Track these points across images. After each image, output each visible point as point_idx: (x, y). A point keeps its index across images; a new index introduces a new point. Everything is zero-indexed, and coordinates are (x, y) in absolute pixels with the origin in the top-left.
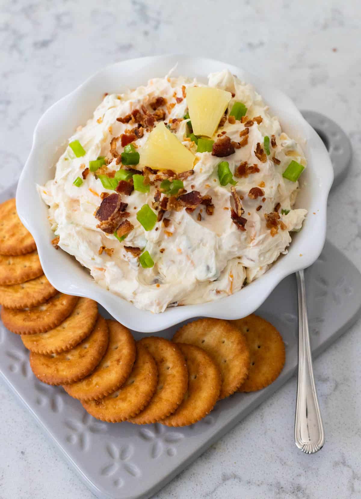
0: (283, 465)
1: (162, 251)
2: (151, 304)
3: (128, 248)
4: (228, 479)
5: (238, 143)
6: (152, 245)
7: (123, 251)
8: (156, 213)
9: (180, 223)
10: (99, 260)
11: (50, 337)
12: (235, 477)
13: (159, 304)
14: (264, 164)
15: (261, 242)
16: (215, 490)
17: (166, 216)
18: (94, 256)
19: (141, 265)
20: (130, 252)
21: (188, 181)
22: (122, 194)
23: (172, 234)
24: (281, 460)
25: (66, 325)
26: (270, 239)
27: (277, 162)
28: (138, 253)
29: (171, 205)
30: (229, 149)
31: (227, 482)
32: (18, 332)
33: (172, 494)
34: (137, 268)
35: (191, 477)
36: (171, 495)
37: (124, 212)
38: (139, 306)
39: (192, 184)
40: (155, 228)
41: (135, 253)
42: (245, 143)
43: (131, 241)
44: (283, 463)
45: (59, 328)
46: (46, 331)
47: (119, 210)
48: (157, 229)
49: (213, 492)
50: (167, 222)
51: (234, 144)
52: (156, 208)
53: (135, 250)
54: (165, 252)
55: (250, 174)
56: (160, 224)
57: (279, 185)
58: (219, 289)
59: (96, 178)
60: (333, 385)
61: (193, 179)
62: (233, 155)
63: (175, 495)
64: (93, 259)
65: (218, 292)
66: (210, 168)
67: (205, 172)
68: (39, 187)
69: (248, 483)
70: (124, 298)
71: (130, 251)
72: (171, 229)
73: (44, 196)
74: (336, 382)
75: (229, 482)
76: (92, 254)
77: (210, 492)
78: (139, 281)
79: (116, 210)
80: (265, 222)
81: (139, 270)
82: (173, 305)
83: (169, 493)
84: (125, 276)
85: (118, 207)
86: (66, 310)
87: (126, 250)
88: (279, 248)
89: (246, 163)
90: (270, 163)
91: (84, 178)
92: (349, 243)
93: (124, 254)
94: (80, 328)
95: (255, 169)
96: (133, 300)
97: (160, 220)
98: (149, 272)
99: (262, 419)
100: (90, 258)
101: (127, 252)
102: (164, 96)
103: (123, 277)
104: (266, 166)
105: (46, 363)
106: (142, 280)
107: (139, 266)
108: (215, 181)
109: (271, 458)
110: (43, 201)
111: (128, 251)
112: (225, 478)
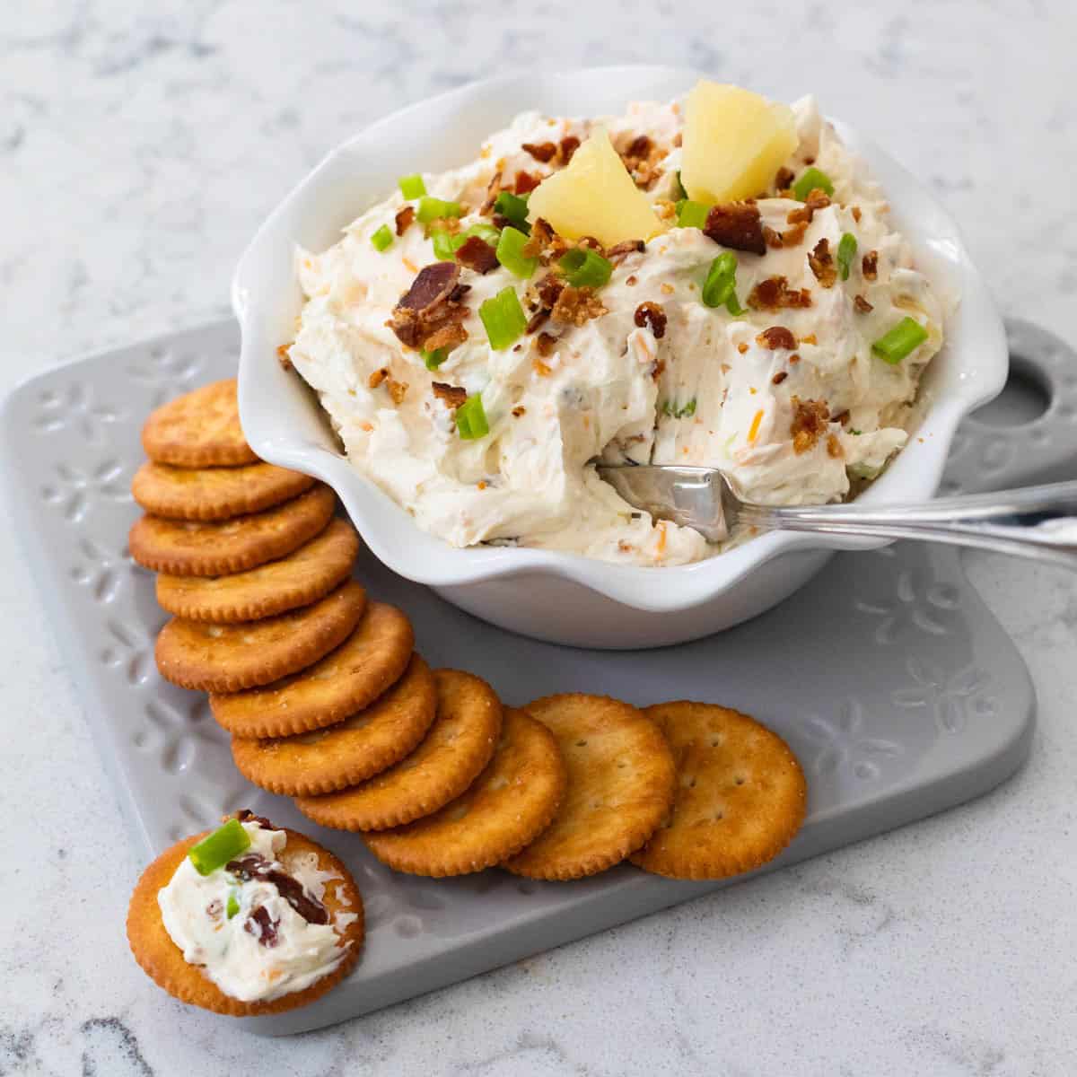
0: (683, 1055)
1: (518, 413)
2: (452, 520)
3: (441, 389)
4: (532, 1047)
5: (780, 235)
6: (499, 392)
7: (429, 394)
8: (529, 316)
9: (577, 355)
10: (364, 395)
11: (221, 588)
12: (552, 1046)
13: (468, 523)
14: (825, 292)
15: (764, 458)
16: (490, 1061)
17: (549, 328)
18: (355, 386)
19: (457, 431)
20: (444, 397)
21: (628, 265)
22: (467, 268)
23: (549, 370)
24: (684, 1042)
25: (266, 573)
26: (791, 459)
27: (862, 306)
28: (459, 402)
29: (564, 309)
30: (748, 235)
31: (527, 1052)
32: (152, 563)
33: (378, 1038)
34: (446, 436)
35: (442, 1017)
36: (376, 1041)
37: (457, 305)
38: (423, 523)
39: (634, 275)
40: (516, 345)
41: (453, 402)
42: (795, 239)
43: (453, 372)
44: (685, 1051)
45: (247, 576)
46: (215, 576)
47: (447, 299)
48: (518, 348)
49: (485, 1064)
50: (546, 344)
51: (769, 232)
52: (533, 308)
53: (454, 394)
54: (522, 418)
55: (786, 307)
56: (529, 341)
57: (854, 361)
58: (626, 543)
59: (426, 238)
60: (880, 916)
61: (638, 264)
62: (758, 258)
63: (385, 1043)
64: (353, 393)
65: (624, 548)
66: (688, 255)
67: (672, 257)
68: (301, 254)
69: (579, 1070)
70: (397, 501)
71: (444, 395)
72: (553, 361)
73: (305, 274)
74: (891, 911)
75: (531, 1055)
76: (352, 379)
77: (476, 1063)
78: (442, 467)
79: (442, 295)
80: (789, 419)
81: (449, 442)
82: (506, 542)
83: (374, 1037)
84: (413, 448)
85: (449, 290)
86: (279, 540)
87: (435, 393)
88: (809, 491)
89: (782, 280)
90: (841, 295)
91: (400, 232)
92: (1035, 628)
93: (427, 400)
94: (295, 581)
95: (802, 301)
96: (414, 506)
97: (530, 331)
98: (474, 454)
99: (670, 940)
100: (345, 388)
101: (437, 397)
102: (654, 138)
103: (407, 449)
104: (829, 300)
105: (193, 643)
106: (451, 467)
107: (452, 431)
108: (692, 287)
109: (659, 1032)
110: (299, 284)
111: (440, 394)
112: (526, 1043)
